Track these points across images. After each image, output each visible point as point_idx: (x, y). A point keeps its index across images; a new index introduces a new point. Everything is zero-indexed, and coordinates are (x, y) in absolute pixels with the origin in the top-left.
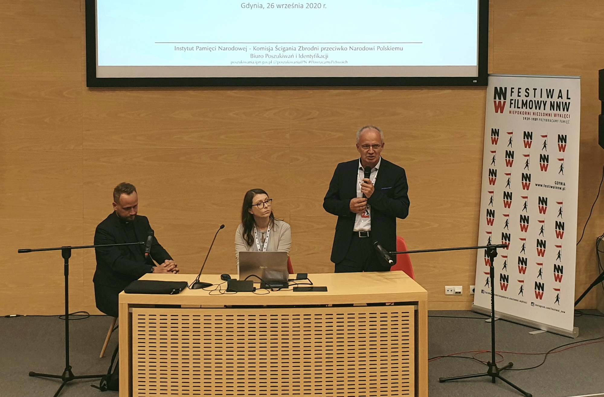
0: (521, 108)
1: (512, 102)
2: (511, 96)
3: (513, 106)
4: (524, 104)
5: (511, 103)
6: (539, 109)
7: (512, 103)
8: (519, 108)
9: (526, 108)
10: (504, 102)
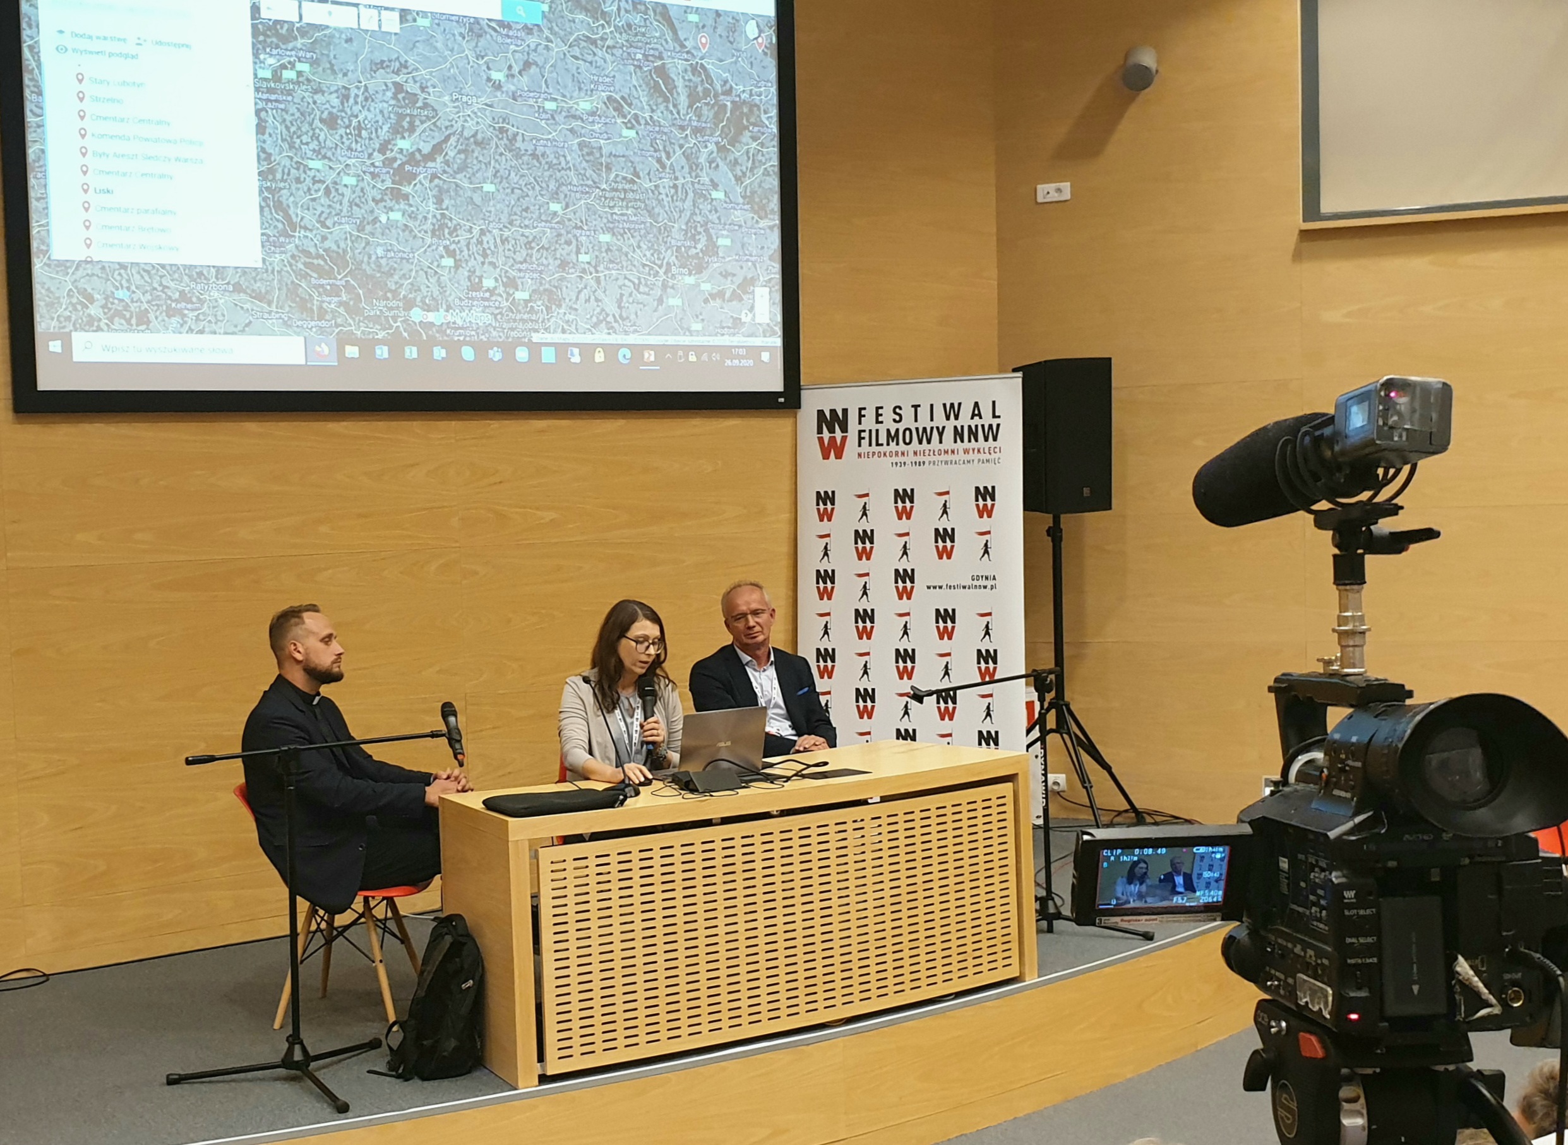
0: (885, 443)
1: (863, 435)
2: (860, 423)
3: (865, 442)
4: (892, 437)
5: (861, 438)
6: (929, 442)
7: (864, 438)
8: (882, 445)
9: (897, 444)
10: (844, 439)
